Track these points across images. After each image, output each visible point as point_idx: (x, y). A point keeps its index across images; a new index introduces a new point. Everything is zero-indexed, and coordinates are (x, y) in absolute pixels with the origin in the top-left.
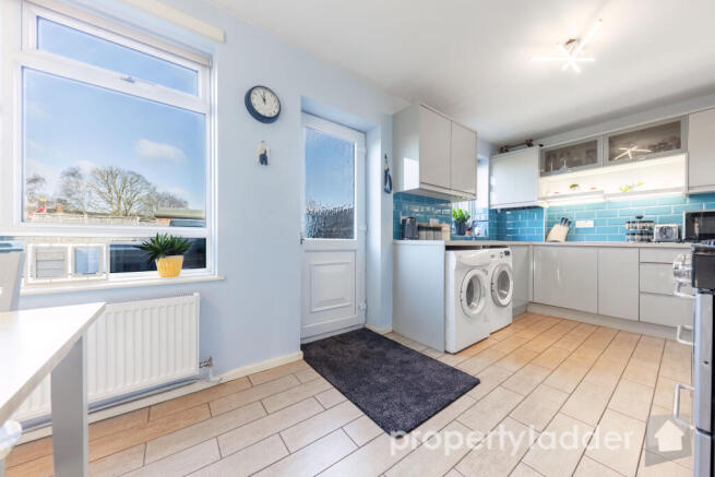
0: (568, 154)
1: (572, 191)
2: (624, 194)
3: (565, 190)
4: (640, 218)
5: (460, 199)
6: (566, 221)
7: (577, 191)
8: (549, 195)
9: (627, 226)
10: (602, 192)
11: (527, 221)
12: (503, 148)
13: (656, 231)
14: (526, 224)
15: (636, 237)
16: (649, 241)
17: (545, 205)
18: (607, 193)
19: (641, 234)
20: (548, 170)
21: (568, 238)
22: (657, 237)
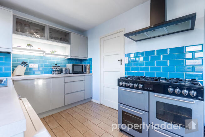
1: (29, 48)
3: (24, 46)
4: (56, 65)
6: (24, 63)
7: (32, 48)
9: (53, 67)
13: (63, 70)
15: (56, 72)
17: (14, 52)
18: (46, 52)
19: (58, 71)
20: (17, 30)
21: (26, 73)
22: (64, 72)
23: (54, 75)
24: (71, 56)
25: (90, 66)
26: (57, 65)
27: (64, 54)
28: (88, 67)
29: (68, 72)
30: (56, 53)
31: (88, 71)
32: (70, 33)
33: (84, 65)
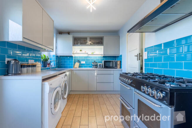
0: (80, 40)
1: (80, 52)
2: (92, 55)
3: (79, 52)
5: (44, 50)
6: (79, 61)
7: (82, 52)
8: (74, 52)
9: (92, 63)
10: (87, 53)
11: (68, 61)
12: (60, 33)
13: (98, 65)
14: (68, 62)
15: (94, 66)
16: (97, 68)
17: (73, 56)
18: (89, 54)
19: (95, 66)
20: (75, 44)
21: (80, 67)
22: (98, 67)
23: (93, 68)
24: (104, 55)
25: (121, 62)
26: (96, 62)
27: (100, 54)
28: (119, 63)
29: (102, 67)
30: (94, 53)
31: (119, 66)
32: (103, 37)
33: (115, 61)
